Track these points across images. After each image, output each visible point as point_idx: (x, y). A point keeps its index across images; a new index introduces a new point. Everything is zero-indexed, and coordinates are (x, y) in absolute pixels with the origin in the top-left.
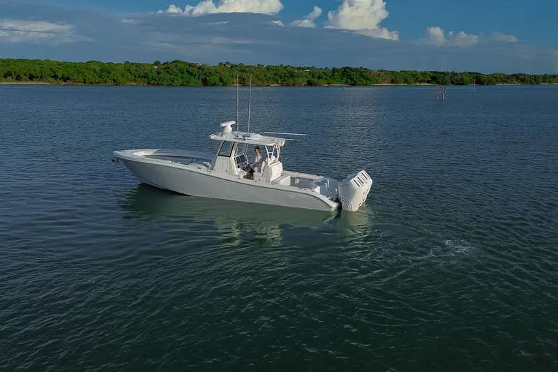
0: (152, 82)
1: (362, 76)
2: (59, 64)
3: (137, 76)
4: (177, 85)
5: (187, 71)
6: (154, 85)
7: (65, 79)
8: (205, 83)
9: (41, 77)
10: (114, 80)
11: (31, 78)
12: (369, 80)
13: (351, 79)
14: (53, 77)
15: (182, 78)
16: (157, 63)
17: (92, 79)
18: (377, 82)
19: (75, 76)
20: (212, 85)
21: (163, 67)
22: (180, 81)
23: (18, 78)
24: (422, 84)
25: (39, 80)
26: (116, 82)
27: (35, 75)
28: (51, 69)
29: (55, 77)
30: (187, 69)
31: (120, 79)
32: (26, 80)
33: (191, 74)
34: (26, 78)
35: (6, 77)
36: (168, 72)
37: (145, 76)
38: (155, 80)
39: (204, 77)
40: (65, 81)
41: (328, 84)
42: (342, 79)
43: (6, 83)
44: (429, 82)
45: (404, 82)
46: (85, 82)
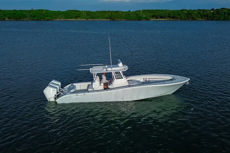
0: (210, 18)
2: (172, 12)
3: (203, 16)
4: (221, 20)
6: (210, 20)
7: (173, 18)
9: (165, 17)
10: (193, 18)
11: (161, 17)
14: (169, 17)
15: (224, 16)
16: (213, 10)
17: (184, 18)
19: (177, 16)
21: (216, 11)
22: (223, 18)
23: (157, 18)
25: (164, 18)
28: (168, 14)
29: (170, 17)
30: (228, 12)
31: (195, 17)
32: (159, 18)
35: (153, 17)
36: (218, 14)
37: (207, 16)
40: (173, 19)
43: (152, 20)
46: (180, 19)
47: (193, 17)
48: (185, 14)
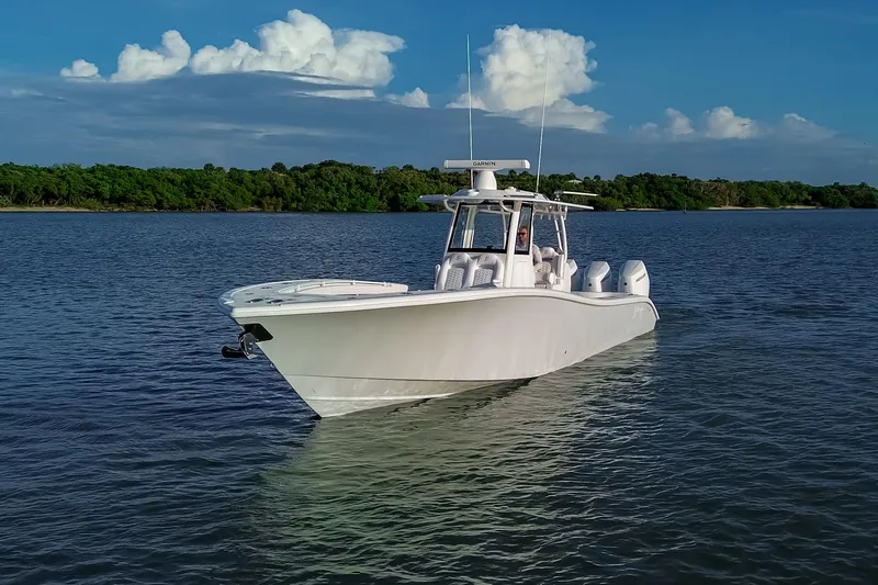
0: (294, 205)
1: (685, 191)
4: (341, 211)
5: (357, 183)
6: (296, 210)
7: (119, 200)
8: (395, 206)
10: (218, 202)
11: (48, 197)
12: (700, 198)
13: (668, 197)
14: (89, 196)
15: (351, 196)
17: (175, 201)
18: (713, 203)
20: (409, 210)
22: (347, 202)
23: (20, 199)
24: (797, 207)
25: (60, 204)
26: (221, 206)
27: (56, 193)
29: (98, 195)
31: (231, 199)
32: (38, 204)
33: (366, 188)
34: (37, 199)
37: (277, 193)
38: (299, 201)
39: (391, 194)
40: (118, 204)
41: (625, 207)
42: (650, 198)
44: (806, 203)
45: (763, 205)
46: (159, 205)
47: (221, 197)
48: (172, 182)
